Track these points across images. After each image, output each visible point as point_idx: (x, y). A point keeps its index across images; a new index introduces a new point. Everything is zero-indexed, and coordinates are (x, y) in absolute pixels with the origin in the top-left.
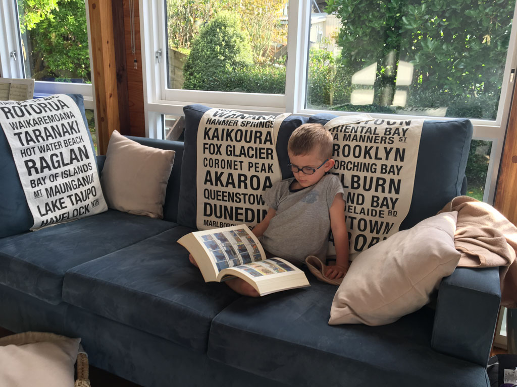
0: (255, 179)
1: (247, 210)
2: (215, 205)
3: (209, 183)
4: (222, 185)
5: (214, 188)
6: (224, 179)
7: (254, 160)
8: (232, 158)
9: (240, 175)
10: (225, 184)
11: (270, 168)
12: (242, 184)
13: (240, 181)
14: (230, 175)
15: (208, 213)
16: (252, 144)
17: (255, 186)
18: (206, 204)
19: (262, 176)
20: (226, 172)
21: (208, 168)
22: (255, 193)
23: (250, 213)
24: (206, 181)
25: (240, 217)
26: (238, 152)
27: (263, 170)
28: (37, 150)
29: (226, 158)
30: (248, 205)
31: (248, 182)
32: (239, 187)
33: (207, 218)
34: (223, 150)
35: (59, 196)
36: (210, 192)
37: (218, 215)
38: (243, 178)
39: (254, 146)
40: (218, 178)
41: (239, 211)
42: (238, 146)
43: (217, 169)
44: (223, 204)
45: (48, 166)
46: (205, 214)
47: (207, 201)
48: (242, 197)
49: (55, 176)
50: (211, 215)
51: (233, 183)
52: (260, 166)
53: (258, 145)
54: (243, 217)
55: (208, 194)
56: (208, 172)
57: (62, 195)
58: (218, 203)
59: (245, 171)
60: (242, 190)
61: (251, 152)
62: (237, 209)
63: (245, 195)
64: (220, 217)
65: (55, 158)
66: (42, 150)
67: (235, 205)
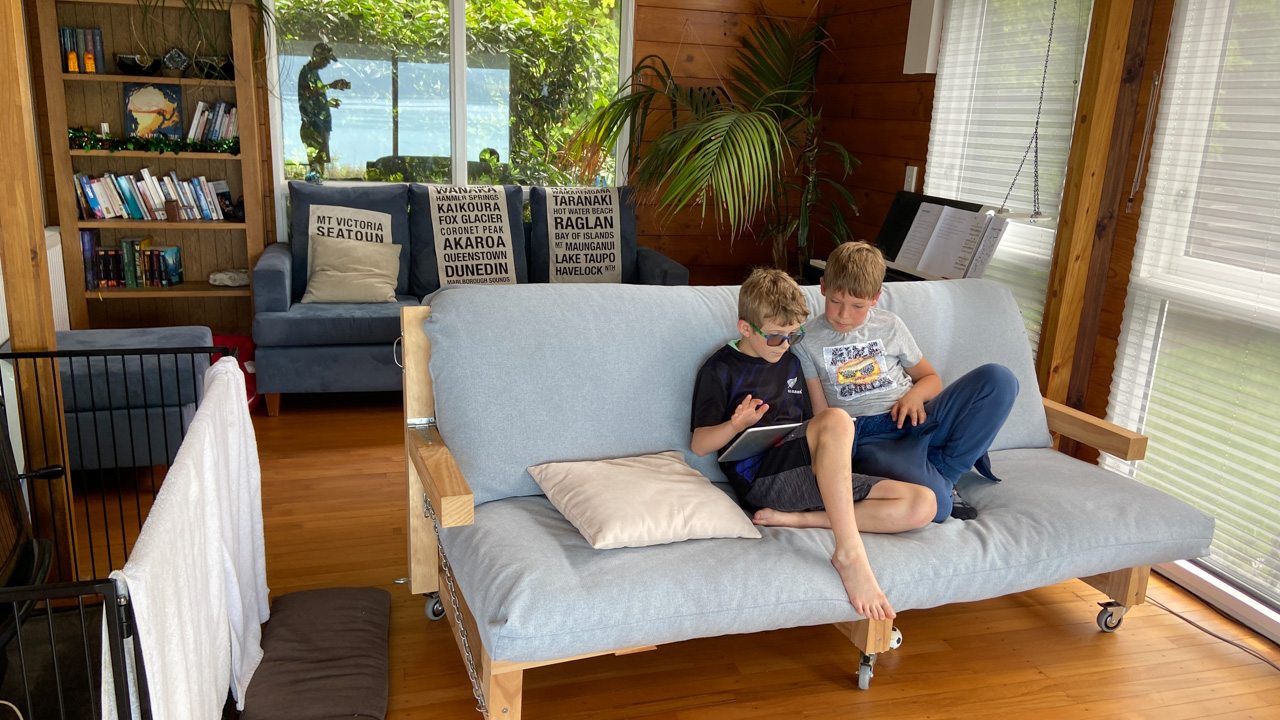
28: (567, 211)
35: (576, 252)
45: (572, 226)
49: (578, 235)
57: (579, 252)
65: (579, 220)
66: (571, 212)
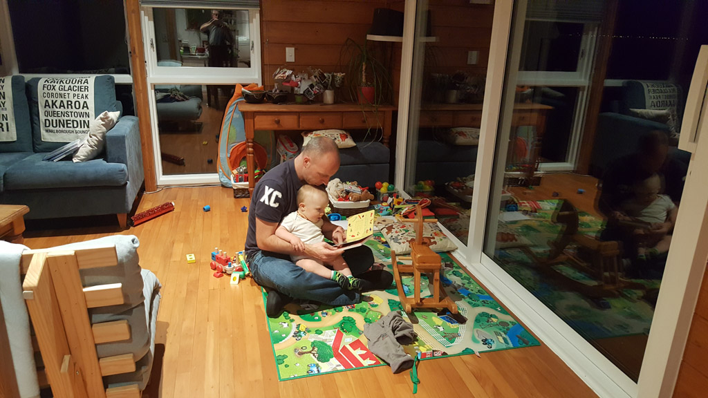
0: (77, 103)
1: (73, 121)
2: (52, 120)
3: (47, 107)
4: (57, 108)
5: (50, 110)
6: (58, 104)
7: (77, 93)
8: (63, 92)
9: (68, 101)
10: (58, 107)
11: (86, 96)
12: (70, 106)
13: (68, 105)
14: (62, 101)
15: (47, 125)
16: (76, 84)
17: (77, 107)
18: (46, 120)
19: (82, 102)
20: (59, 100)
21: (46, 98)
22: (77, 111)
23: (75, 123)
24: (46, 106)
25: (69, 125)
26: (66, 89)
27: (82, 97)
29: (59, 92)
30: (73, 118)
31: (73, 105)
32: (68, 108)
33: (47, 128)
34: (57, 88)
36: (48, 113)
37: (55, 125)
38: (70, 103)
39: (77, 85)
40: (54, 104)
41: (69, 122)
42: (67, 86)
43: (53, 99)
44: (58, 119)
46: (46, 126)
47: (46, 118)
48: (70, 114)
50: (49, 126)
51: (64, 106)
52: (80, 95)
53: (80, 85)
54: (71, 125)
55: (46, 114)
56: (47, 101)
58: (54, 119)
59: (71, 98)
60: (70, 110)
61: (75, 88)
62: (67, 121)
63: (71, 112)
64: (56, 126)
67: (66, 118)
